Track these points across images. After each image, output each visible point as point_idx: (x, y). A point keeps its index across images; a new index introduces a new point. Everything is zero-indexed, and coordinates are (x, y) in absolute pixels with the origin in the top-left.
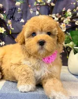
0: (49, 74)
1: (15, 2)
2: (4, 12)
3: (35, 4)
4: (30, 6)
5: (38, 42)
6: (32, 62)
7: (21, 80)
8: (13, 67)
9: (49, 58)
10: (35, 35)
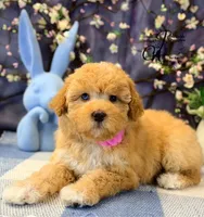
1: (107, 33)
2: (88, 51)
4: (132, 40)
5: (92, 115)
10: (88, 99)
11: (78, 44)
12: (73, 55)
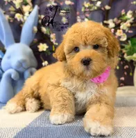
0: (97, 97)
3: (83, 10)
6: (74, 83)
7: (55, 107)
8: (50, 88)
9: (100, 78)
11: (40, 21)
12: (36, 29)
